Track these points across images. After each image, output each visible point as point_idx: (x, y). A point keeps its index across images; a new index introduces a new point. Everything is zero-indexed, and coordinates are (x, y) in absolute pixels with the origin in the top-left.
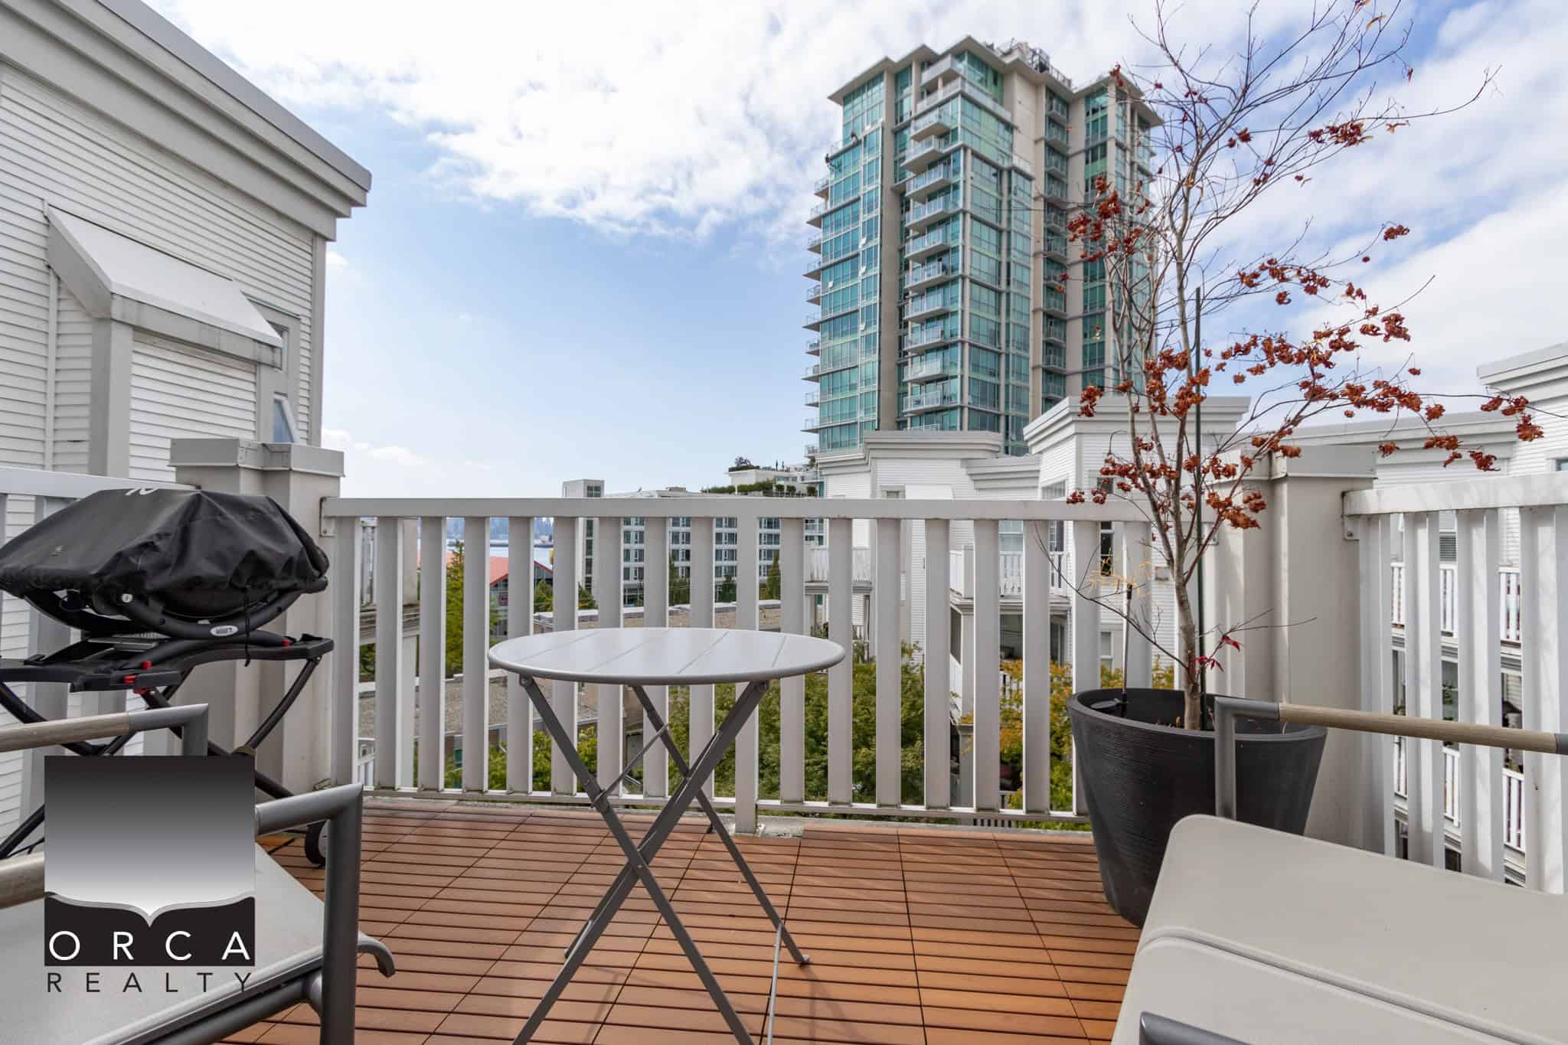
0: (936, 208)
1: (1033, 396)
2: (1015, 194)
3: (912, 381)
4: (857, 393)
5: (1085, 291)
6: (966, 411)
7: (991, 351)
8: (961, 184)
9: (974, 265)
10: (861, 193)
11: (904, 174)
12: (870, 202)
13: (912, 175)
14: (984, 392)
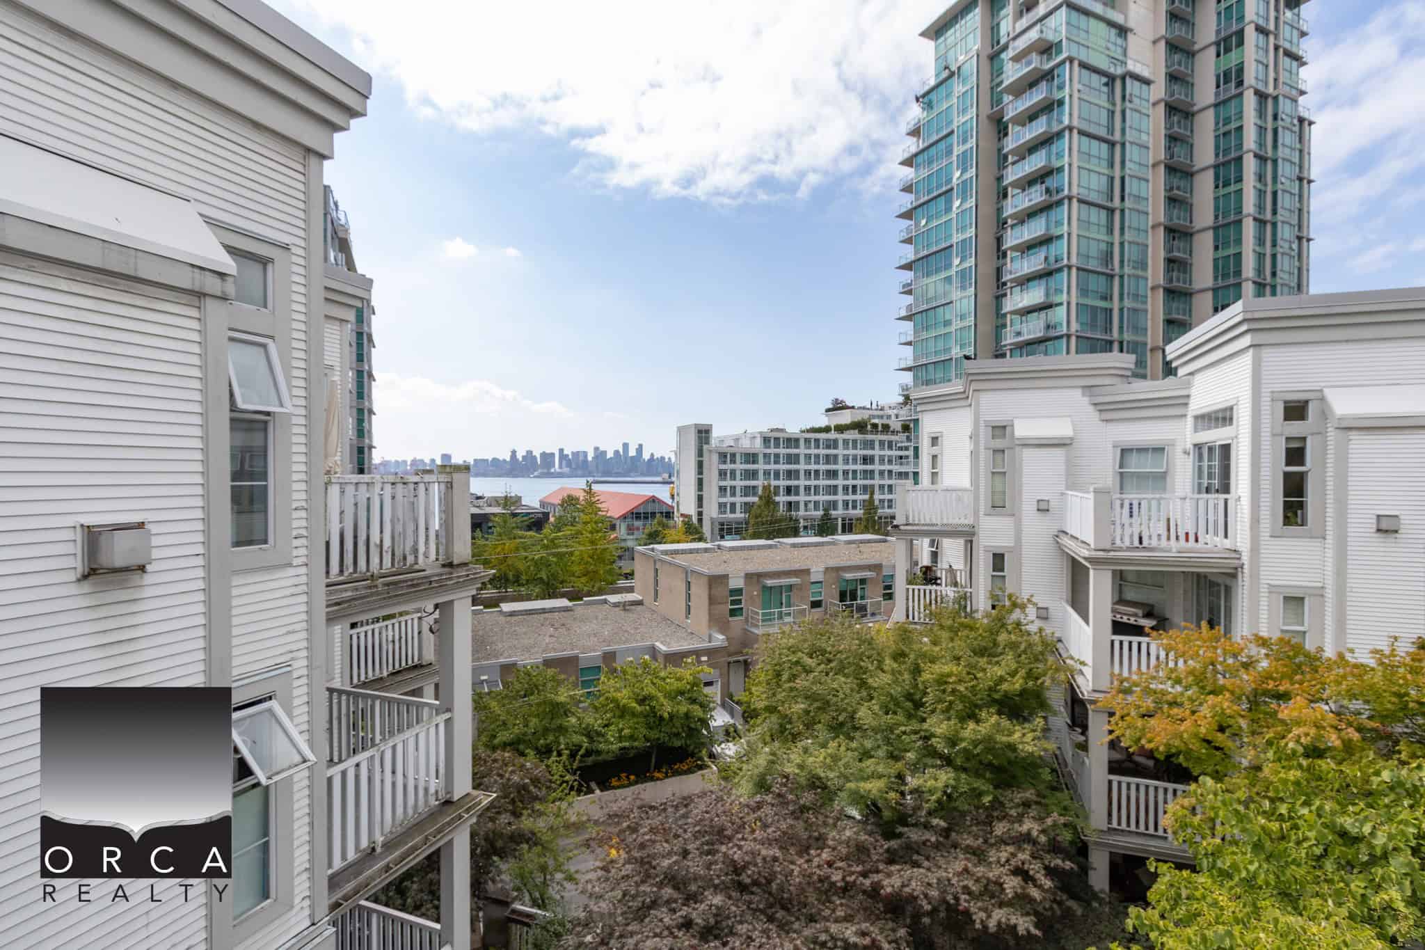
0: (1039, 128)
1: (1152, 319)
2: (1130, 102)
3: (1012, 313)
4: (953, 328)
5: (1216, 199)
6: (1073, 340)
7: (1103, 274)
8: (1067, 98)
9: (1082, 184)
10: (954, 126)
11: (1002, 98)
12: (965, 132)
13: (1011, 98)
14: (1094, 319)
